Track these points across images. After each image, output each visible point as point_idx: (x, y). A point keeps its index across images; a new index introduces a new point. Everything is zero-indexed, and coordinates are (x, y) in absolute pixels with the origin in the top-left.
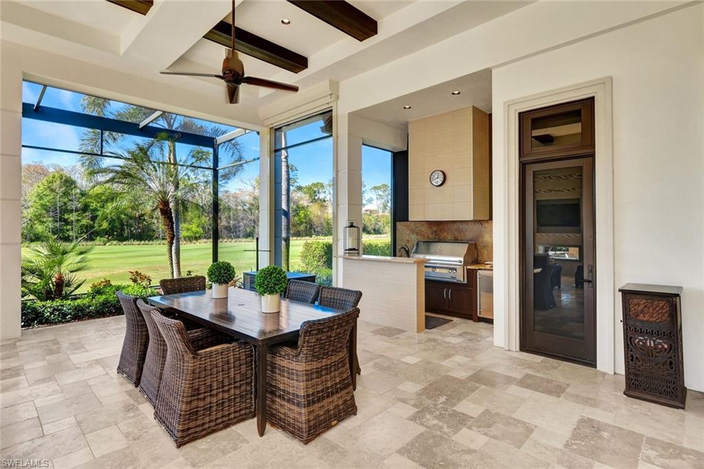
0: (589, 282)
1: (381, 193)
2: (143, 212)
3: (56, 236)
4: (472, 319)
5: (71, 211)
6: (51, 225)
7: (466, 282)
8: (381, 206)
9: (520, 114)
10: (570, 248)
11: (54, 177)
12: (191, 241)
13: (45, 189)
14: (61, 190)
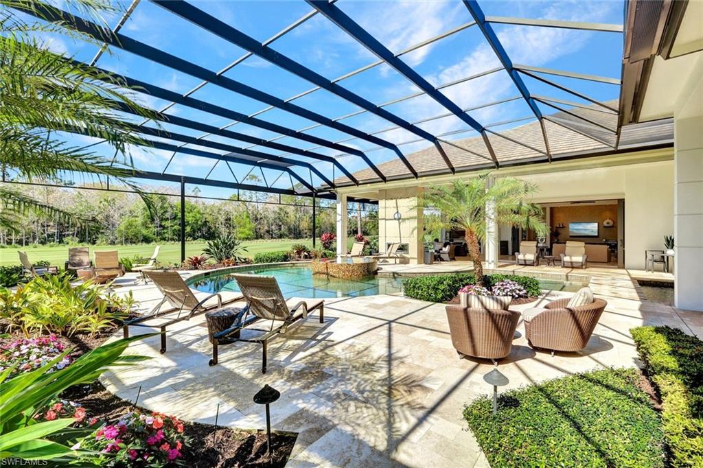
3: (158, 237)
5: (167, 220)
6: (154, 230)
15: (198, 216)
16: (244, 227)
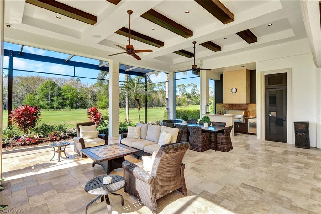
0: (285, 121)
1: (181, 88)
2: (82, 97)
3: (49, 107)
4: (246, 134)
5: (55, 96)
6: (47, 102)
7: (244, 122)
8: (181, 94)
9: (265, 75)
10: (272, 112)
11: (47, 82)
12: (102, 109)
13: (44, 87)
14: (51, 87)
15: (75, 94)
16: (102, 100)
